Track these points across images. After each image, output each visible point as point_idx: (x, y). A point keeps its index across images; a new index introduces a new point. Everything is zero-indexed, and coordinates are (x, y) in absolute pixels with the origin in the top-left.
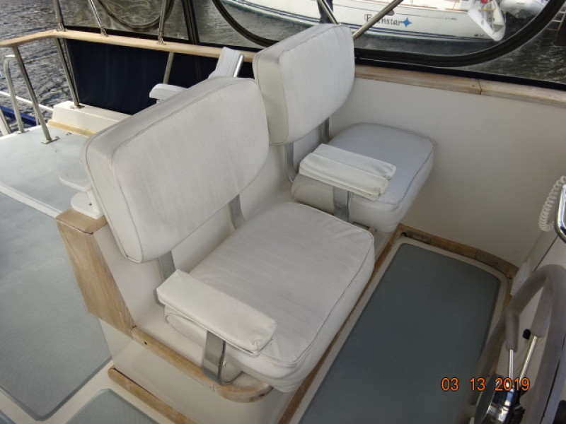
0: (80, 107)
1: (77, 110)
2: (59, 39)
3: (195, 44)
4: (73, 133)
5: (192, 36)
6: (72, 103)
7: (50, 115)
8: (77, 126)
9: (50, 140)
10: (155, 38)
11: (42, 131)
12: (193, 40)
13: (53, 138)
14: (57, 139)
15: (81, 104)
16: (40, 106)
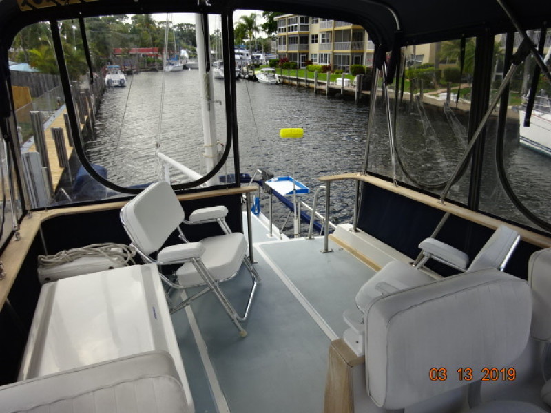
0: (356, 231)
1: (354, 233)
2: (359, 181)
3: (473, 210)
4: (344, 249)
5: (472, 203)
6: (351, 226)
7: (332, 231)
8: (349, 245)
9: (327, 251)
10: (438, 197)
11: (323, 242)
12: (472, 206)
13: (329, 250)
14: (332, 251)
15: (358, 229)
16: (330, 223)
